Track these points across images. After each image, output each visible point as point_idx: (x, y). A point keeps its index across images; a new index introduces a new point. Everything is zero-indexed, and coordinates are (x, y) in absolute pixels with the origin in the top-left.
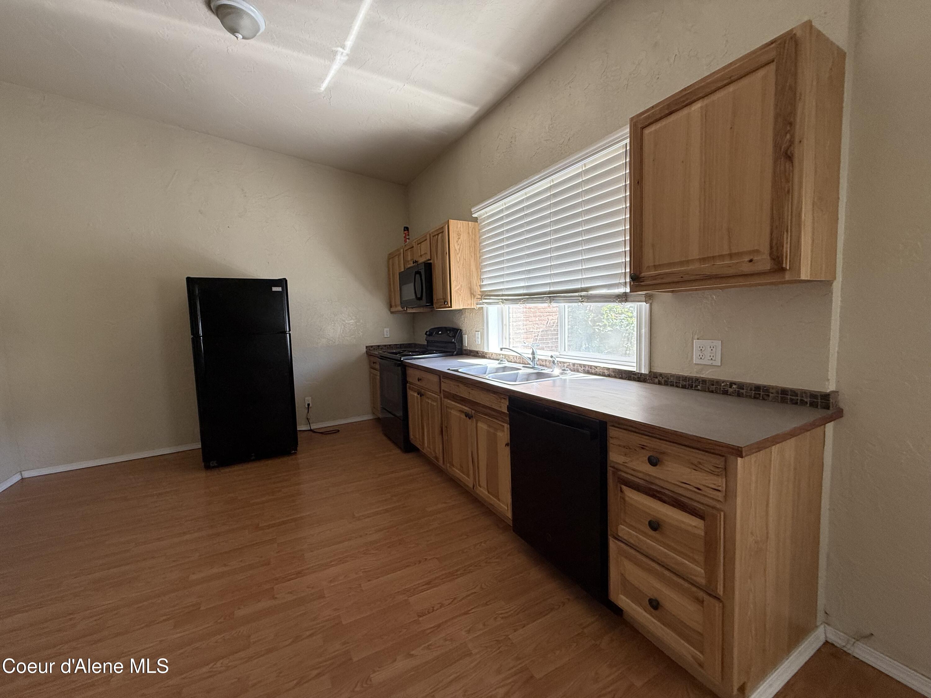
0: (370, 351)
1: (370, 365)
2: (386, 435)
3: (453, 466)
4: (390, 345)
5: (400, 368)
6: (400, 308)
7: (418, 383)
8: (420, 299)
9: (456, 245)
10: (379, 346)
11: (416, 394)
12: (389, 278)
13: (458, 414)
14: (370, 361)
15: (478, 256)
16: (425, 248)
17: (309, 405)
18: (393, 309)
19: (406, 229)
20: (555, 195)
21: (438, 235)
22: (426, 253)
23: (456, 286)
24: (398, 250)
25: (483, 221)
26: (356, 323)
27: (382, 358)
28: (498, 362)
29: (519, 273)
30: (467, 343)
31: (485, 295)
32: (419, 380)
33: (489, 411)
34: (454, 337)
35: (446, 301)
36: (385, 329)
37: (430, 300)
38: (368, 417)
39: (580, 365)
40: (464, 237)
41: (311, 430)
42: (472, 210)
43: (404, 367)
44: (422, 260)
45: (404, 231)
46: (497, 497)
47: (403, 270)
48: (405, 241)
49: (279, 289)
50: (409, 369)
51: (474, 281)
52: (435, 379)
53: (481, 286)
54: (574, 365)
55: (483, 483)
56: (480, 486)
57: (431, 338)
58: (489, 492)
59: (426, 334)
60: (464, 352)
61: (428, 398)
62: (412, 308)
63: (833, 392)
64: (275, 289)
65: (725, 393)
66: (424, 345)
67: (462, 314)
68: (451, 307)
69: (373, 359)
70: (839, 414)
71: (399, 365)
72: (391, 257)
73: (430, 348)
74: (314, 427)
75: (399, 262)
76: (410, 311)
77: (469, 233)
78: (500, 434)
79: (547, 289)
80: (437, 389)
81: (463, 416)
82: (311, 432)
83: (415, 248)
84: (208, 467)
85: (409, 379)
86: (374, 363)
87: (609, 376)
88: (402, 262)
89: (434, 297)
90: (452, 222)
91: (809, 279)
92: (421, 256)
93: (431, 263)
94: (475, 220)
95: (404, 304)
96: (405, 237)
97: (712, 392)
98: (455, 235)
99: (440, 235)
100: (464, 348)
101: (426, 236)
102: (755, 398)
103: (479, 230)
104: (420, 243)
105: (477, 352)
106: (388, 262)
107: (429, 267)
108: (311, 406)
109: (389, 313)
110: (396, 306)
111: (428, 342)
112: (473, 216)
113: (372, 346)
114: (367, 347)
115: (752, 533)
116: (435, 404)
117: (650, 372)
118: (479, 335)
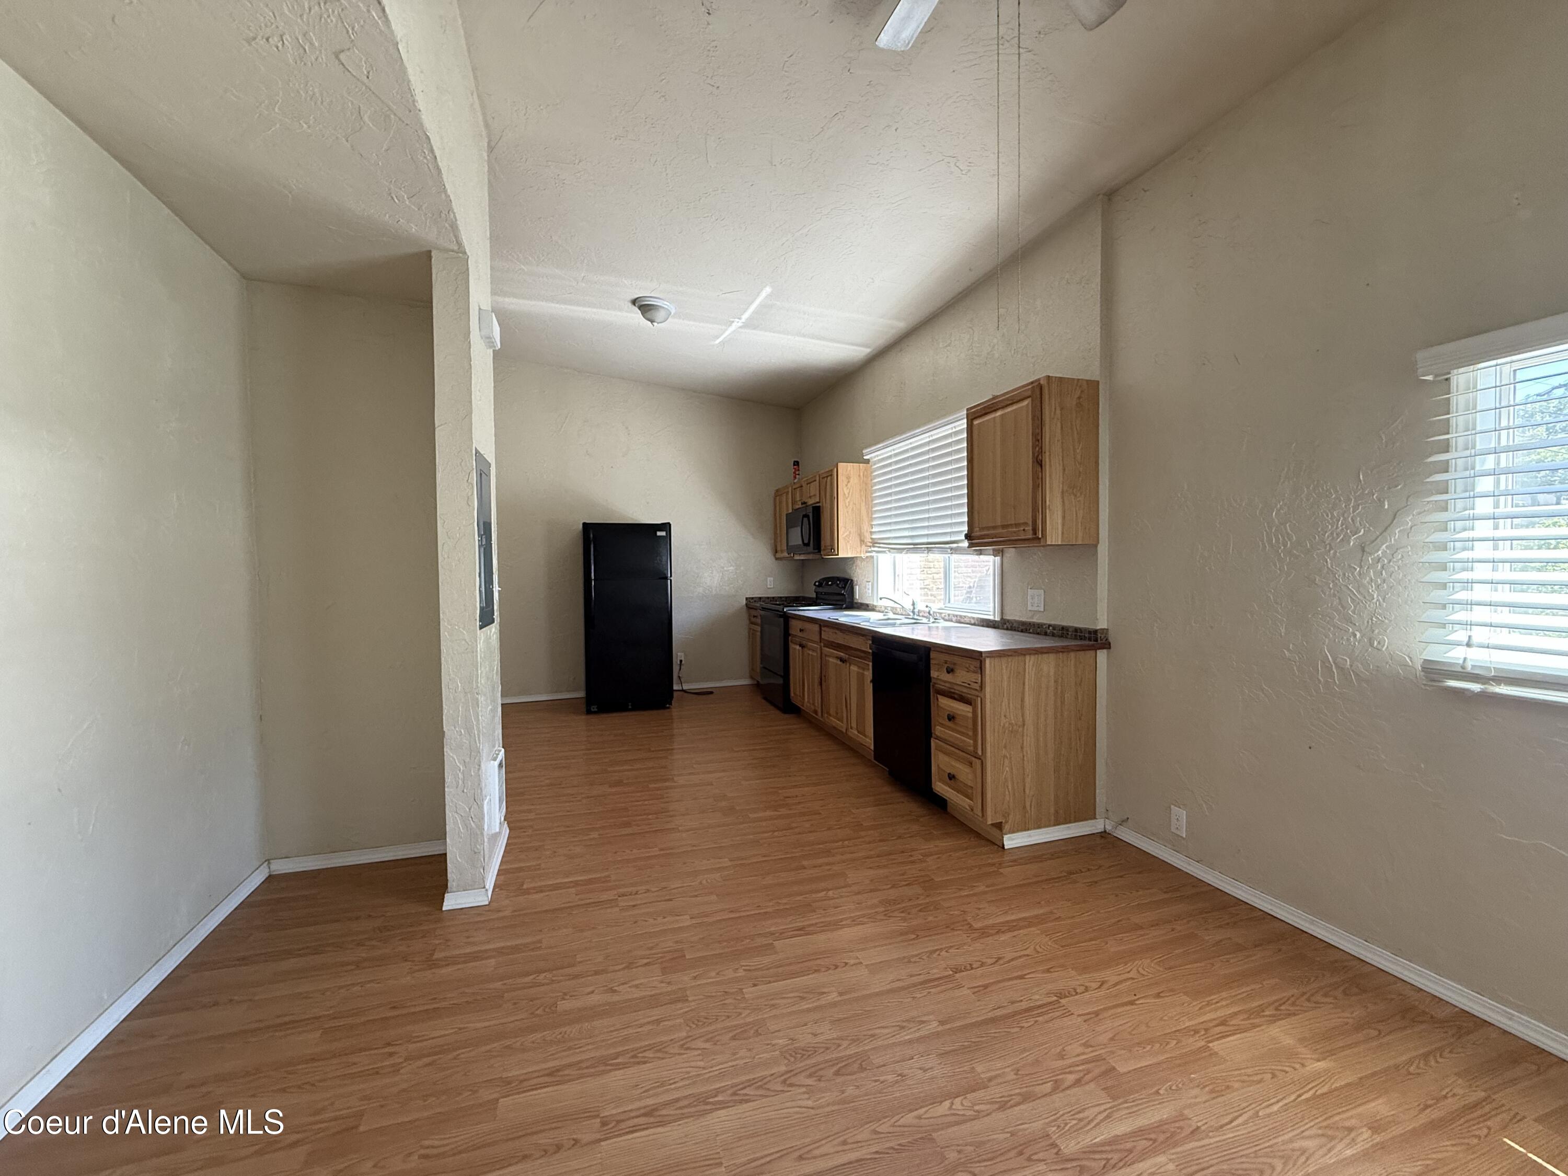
0: (751, 604)
1: (750, 619)
2: (765, 699)
3: (830, 715)
4: (773, 598)
5: (782, 620)
6: (786, 554)
7: (800, 634)
8: (807, 545)
9: (845, 489)
10: (760, 598)
11: (798, 647)
12: (775, 519)
13: (835, 661)
14: (750, 615)
15: (870, 499)
16: (814, 489)
17: (681, 661)
18: (778, 555)
19: (796, 463)
20: (933, 450)
21: (827, 477)
22: (815, 495)
23: (844, 533)
24: (787, 487)
25: (875, 464)
26: (736, 569)
27: (764, 609)
28: (882, 614)
29: (904, 522)
30: (860, 594)
31: (874, 543)
32: (801, 630)
33: (858, 653)
34: (844, 588)
35: (833, 548)
36: (769, 579)
37: (818, 548)
38: (746, 682)
39: (954, 615)
40: (854, 480)
41: (683, 690)
42: (864, 452)
43: (787, 618)
44: (810, 502)
45: (794, 465)
46: (865, 736)
47: (790, 511)
48: (795, 478)
49: (663, 534)
50: (793, 620)
51: (865, 527)
52: (816, 628)
53: (871, 533)
54: (949, 615)
55: (854, 725)
56: (851, 728)
57: (820, 590)
58: (858, 732)
59: (815, 585)
60: (855, 605)
61: (809, 649)
62: (800, 554)
63: (1103, 629)
64: (659, 533)
65: (1046, 634)
66: (813, 598)
67: (854, 563)
68: (838, 555)
69: (754, 612)
70: (1107, 645)
71: (781, 616)
72: (778, 493)
73: (818, 601)
74: (685, 687)
75: (787, 499)
76: (797, 557)
77: (859, 476)
78: (866, 673)
79: (925, 540)
80: (817, 638)
81: (839, 662)
82: (682, 693)
83: (804, 488)
84: (589, 712)
85: (792, 632)
86: (754, 616)
87: (974, 624)
88: (790, 501)
89: (822, 543)
90: (841, 465)
91: (1060, 543)
92: (810, 497)
93: (819, 507)
94: (868, 461)
95: (791, 549)
96: (794, 473)
97: (1038, 634)
98: (844, 479)
99: (829, 478)
100: (855, 601)
101: (815, 476)
102: (1062, 636)
103: (872, 473)
104: (810, 483)
105: (867, 605)
106: (775, 499)
107: (817, 510)
108: (683, 662)
109: (774, 560)
110: (782, 551)
111: (817, 593)
112: (865, 458)
113: (753, 598)
114: (747, 599)
115: (1005, 716)
116: (815, 654)
117: (1002, 619)
118: (869, 586)
